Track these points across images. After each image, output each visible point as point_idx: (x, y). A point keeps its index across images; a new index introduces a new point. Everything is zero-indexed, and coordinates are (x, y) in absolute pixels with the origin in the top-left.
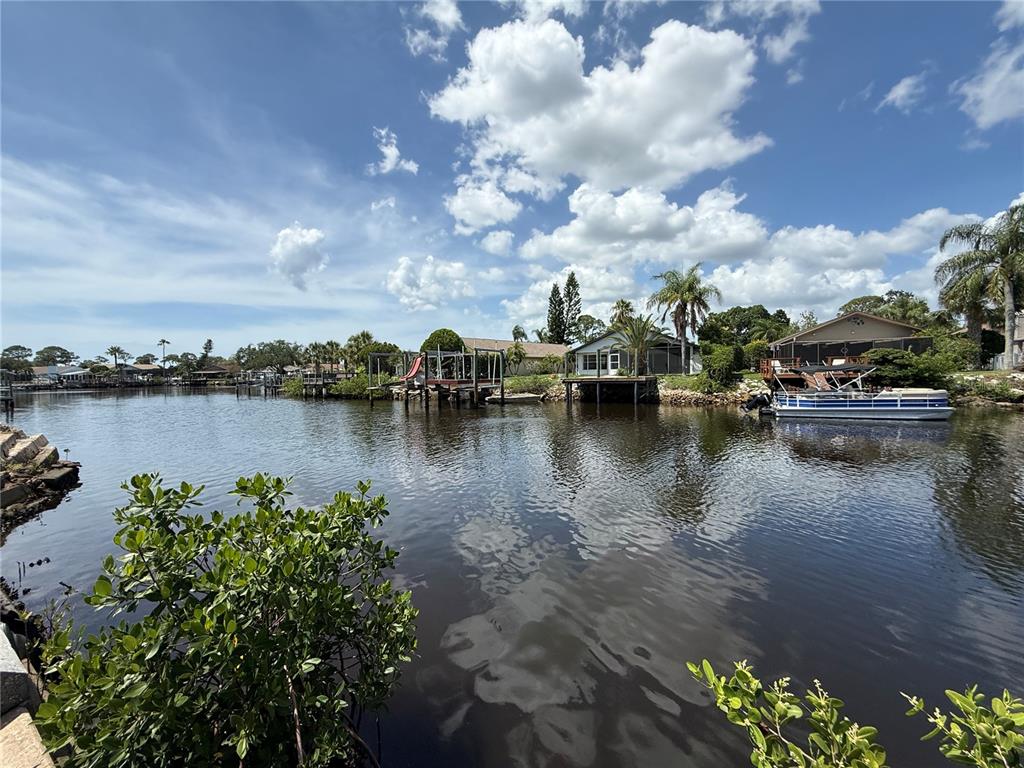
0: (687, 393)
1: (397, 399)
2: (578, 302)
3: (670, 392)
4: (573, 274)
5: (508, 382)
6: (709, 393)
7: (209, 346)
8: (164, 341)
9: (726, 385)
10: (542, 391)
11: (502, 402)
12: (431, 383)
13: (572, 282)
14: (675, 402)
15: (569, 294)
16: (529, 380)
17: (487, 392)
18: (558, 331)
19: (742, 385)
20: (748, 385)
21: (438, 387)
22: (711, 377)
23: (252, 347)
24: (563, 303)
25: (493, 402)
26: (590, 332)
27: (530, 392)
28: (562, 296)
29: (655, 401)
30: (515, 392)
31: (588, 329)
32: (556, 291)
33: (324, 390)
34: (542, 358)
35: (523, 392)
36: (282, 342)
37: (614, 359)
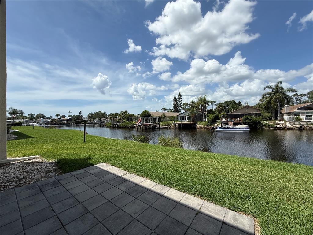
0: (203, 126)
1: (135, 128)
2: (181, 100)
3: (199, 126)
4: (180, 93)
5: (161, 123)
6: (207, 126)
7: (80, 113)
8: (70, 112)
9: (212, 124)
10: (169, 126)
11: (159, 128)
12: (143, 124)
13: (180, 95)
14: (200, 128)
15: (179, 98)
16: (166, 123)
17: (156, 126)
18: (176, 108)
19: (216, 124)
20: (217, 124)
21: (145, 125)
22: (209, 122)
23: (92, 113)
24: (177, 101)
25: (157, 128)
26: (187, 107)
27: (166, 126)
28: (177, 99)
29: (195, 128)
30: (163, 126)
31: (186, 107)
32: (175, 98)
33: (117, 126)
34: (171, 117)
35: (165, 126)
36: (100, 112)
37: (188, 117)
